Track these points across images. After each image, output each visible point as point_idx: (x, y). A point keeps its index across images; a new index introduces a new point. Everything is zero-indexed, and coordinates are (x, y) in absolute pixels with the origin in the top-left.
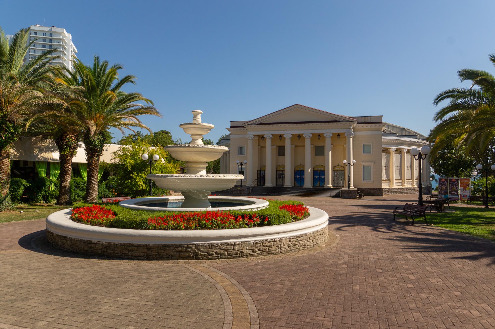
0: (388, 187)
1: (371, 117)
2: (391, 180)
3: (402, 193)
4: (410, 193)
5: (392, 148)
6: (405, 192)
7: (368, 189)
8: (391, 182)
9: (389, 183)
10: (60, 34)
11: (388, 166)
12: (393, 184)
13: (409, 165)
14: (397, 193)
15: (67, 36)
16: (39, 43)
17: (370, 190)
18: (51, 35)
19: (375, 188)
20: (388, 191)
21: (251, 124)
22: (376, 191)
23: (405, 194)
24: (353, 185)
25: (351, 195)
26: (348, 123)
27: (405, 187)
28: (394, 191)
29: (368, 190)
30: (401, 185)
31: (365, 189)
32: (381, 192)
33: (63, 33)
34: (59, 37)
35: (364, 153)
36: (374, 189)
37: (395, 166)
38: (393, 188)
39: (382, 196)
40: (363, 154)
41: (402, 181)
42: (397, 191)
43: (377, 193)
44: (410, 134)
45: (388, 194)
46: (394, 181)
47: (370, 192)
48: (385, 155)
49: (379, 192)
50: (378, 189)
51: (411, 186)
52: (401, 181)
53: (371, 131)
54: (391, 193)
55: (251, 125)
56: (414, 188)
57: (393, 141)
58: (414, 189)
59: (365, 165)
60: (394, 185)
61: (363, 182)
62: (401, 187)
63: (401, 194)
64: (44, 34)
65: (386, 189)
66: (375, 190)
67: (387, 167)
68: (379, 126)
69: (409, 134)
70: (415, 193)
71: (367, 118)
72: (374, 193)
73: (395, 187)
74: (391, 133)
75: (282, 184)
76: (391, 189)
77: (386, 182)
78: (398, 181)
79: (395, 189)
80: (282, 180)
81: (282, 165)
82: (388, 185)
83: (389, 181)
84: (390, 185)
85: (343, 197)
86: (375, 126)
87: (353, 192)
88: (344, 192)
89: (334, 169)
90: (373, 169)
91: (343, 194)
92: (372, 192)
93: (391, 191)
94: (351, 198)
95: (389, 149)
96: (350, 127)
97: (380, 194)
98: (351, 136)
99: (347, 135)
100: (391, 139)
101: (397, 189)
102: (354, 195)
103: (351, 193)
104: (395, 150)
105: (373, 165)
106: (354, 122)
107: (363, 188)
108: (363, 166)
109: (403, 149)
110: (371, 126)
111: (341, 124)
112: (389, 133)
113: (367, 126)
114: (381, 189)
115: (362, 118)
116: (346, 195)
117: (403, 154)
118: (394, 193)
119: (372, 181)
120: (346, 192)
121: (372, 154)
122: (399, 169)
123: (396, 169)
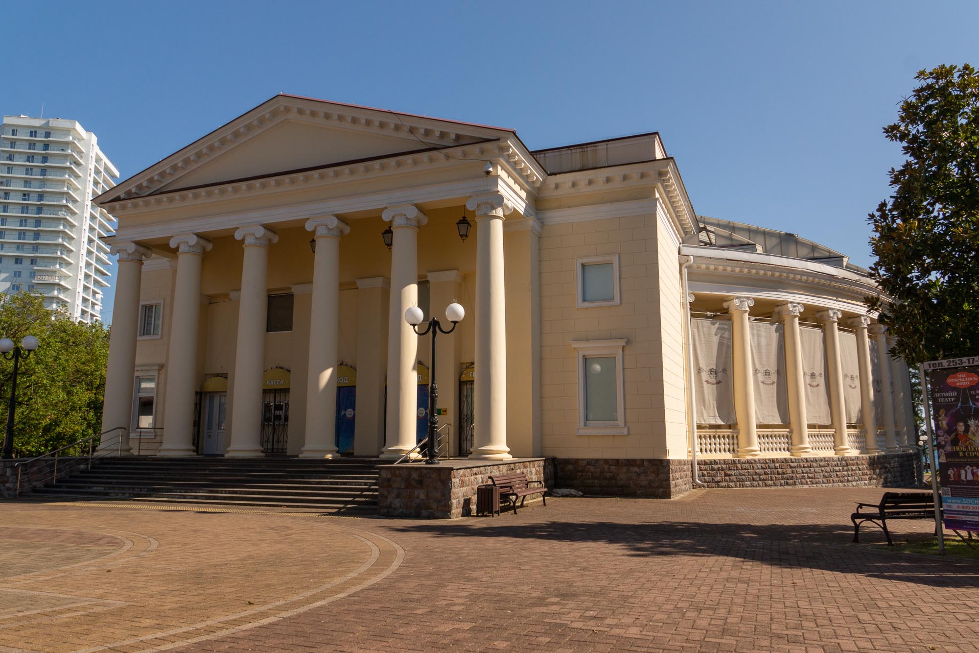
0: (729, 456)
1: (611, 145)
2: (741, 426)
3: (789, 481)
4: (829, 482)
5: (738, 298)
6: (803, 477)
7: (606, 461)
8: (742, 436)
9: (734, 438)
10: (68, 131)
11: (724, 371)
12: (749, 442)
13: (819, 368)
14: (770, 482)
15: (85, 138)
16: (21, 153)
17: (613, 468)
18: (48, 135)
19: (635, 460)
20: (726, 475)
21: (122, 196)
22: (638, 475)
23: (806, 487)
24: (508, 445)
26: (476, 148)
27: (804, 456)
28: (756, 474)
29: (606, 467)
30: (788, 450)
31: (590, 462)
32: (662, 476)
33: (75, 129)
34: (66, 140)
35: (584, 300)
36: (630, 463)
37: (756, 372)
38: (748, 462)
39: (666, 494)
40: (581, 305)
41: (791, 432)
42: (765, 474)
43: (645, 483)
44: (816, 255)
45: (729, 486)
46: (754, 431)
47: (614, 478)
48: (713, 324)
49: (652, 477)
50: (650, 461)
51: (830, 454)
52: (785, 431)
53: (611, 202)
54: (741, 482)
55: (124, 199)
56: (843, 459)
57: (737, 270)
58: (846, 463)
59: (589, 353)
60: (756, 447)
61: (583, 432)
62: (786, 455)
63: (787, 484)
64: (33, 133)
65: (715, 462)
66: (636, 469)
67: (720, 375)
68: (643, 176)
69: (811, 255)
70: (848, 481)
71: (594, 148)
72: (631, 482)
73: (756, 458)
74: (734, 243)
75: (273, 445)
76: (739, 466)
77: (717, 436)
78: (772, 430)
79: (758, 465)
80: (274, 430)
81: (277, 368)
82: (727, 449)
83: (731, 432)
84: (736, 447)
85: (385, 511)
86: (625, 178)
87: (433, 476)
88: (389, 480)
89: (463, 376)
90: (623, 369)
91: (386, 493)
92: (623, 476)
93: (740, 475)
94: (424, 513)
95: (726, 301)
96: (485, 169)
97: (658, 487)
98: (493, 208)
99: (478, 206)
100: (727, 260)
101: (767, 463)
102: (438, 495)
103: (420, 483)
104: (752, 305)
105: (623, 351)
106: (501, 144)
107: (583, 460)
108: (584, 356)
109: (785, 303)
110: (608, 180)
111: (448, 157)
112: (728, 242)
113: (590, 182)
114: (665, 464)
115: (574, 151)
116: (398, 496)
117: (785, 323)
118: (755, 483)
119: (623, 425)
120: (399, 479)
121: (619, 303)
122: (773, 383)
123: (763, 382)
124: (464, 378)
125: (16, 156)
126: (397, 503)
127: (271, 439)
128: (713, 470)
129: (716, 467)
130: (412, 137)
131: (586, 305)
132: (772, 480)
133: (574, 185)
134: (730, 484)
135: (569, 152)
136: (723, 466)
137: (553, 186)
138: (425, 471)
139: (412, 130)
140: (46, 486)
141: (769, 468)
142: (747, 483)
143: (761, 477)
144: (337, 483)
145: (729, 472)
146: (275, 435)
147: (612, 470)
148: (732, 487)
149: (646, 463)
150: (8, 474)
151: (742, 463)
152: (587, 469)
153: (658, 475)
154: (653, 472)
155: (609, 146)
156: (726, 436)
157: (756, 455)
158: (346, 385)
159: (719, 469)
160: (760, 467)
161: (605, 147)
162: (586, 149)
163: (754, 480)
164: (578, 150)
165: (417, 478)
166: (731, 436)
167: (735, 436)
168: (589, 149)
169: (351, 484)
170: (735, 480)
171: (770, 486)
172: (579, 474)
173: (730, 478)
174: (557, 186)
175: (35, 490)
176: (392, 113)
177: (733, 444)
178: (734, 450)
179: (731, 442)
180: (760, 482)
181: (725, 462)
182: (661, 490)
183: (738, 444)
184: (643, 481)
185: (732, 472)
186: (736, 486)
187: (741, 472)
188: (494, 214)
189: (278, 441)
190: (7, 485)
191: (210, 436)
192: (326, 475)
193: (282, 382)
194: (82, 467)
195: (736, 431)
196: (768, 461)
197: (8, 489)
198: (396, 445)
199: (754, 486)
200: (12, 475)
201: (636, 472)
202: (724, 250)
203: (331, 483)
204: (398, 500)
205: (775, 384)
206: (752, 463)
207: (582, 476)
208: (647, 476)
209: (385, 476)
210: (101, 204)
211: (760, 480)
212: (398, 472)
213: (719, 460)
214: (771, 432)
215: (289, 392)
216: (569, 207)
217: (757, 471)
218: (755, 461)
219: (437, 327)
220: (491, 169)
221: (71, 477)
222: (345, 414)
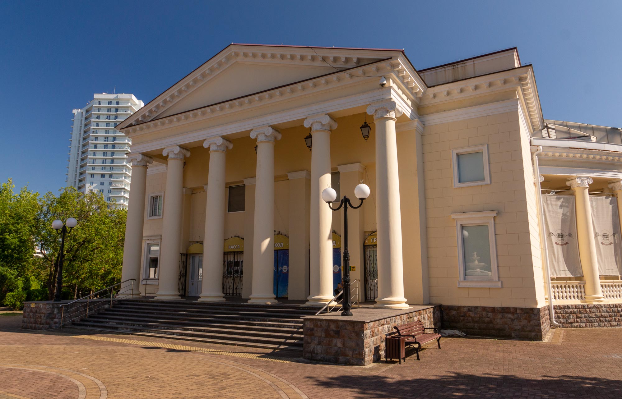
0: (578, 302)
1: (477, 61)
2: (587, 277)
5: (579, 177)
7: (484, 309)
8: (588, 286)
9: (582, 287)
10: (128, 101)
11: (570, 235)
12: (595, 291)
14: (615, 323)
15: (137, 104)
16: (103, 114)
17: (490, 314)
18: (117, 103)
19: (508, 309)
20: (577, 317)
21: (133, 123)
22: (513, 320)
24: (405, 297)
25: (340, 345)
26: (373, 67)
28: (602, 316)
29: (484, 313)
31: (470, 309)
32: (532, 323)
33: (132, 99)
34: (127, 105)
35: (460, 181)
36: (505, 310)
37: (596, 235)
38: (595, 307)
39: (538, 337)
40: (458, 185)
42: (610, 316)
43: (519, 327)
45: (580, 327)
46: (598, 282)
47: (491, 322)
48: (558, 199)
49: (524, 322)
50: (522, 309)
53: (479, 104)
54: (590, 322)
55: (135, 125)
57: (578, 156)
59: (465, 222)
60: (600, 294)
61: (462, 285)
64: (110, 103)
65: (568, 307)
66: (510, 316)
67: (566, 239)
68: (505, 82)
71: (464, 65)
72: (506, 326)
73: (602, 303)
74: (572, 136)
75: (233, 291)
76: (588, 310)
77: (567, 286)
78: (612, 281)
79: (604, 309)
80: (234, 280)
81: (235, 237)
82: (576, 296)
83: (579, 283)
84: (583, 295)
85: (309, 355)
86: (490, 85)
87: (348, 328)
88: (312, 330)
89: (367, 241)
90: (495, 235)
91: (309, 341)
92: (499, 321)
93: (589, 317)
94: (341, 359)
95: (569, 180)
96: (380, 82)
97: (530, 331)
98: (388, 112)
99: (376, 111)
100: (570, 148)
101: (611, 308)
102: (353, 344)
103: (338, 333)
104: (591, 183)
105: (494, 220)
106: (393, 61)
107: (464, 307)
108: (461, 225)
109: (617, 180)
110: (476, 88)
111: (351, 76)
112: (568, 136)
113: (462, 91)
114: (535, 312)
115: (447, 69)
116: (319, 343)
117: (618, 196)
118: (602, 324)
119: (497, 280)
120: (320, 329)
121: (489, 182)
122: (611, 243)
123: (602, 243)
124: (367, 243)
125: (101, 116)
126: (319, 349)
127: (232, 287)
128: (567, 313)
129: (569, 311)
130: (325, 64)
131: (462, 185)
132: (615, 321)
133: (448, 93)
134: (582, 324)
135: (444, 69)
136: (575, 310)
137: (432, 96)
138: (341, 324)
139: (324, 59)
140: (81, 320)
141: (613, 311)
142: (596, 323)
143: (607, 319)
144: (273, 326)
145: (580, 315)
146: (235, 284)
147: (489, 315)
148: (583, 327)
149: (518, 311)
150: (55, 313)
151: (591, 308)
152: (468, 315)
153: (529, 321)
154: (525, 319)
155: (475, 62)
156: (575, 286)
157: (601, 301)
158: (282, 248)
159: (571, 313)
160: (605, 311)
161: (473, 63)
162: (457, 66)
163: (600, 321)
164: (450, 68)
165: (335, 329)
166: (578, 286)
167: (582, 286)
168: (459, 66)
169: (284, 326)
170: (585, 321)
171: (614, 326)
172: (462, 318)
173: (581, 320)
174: (435, 96)
175: (74, 323)
176: (309, 48)
177: (581, 292)
178: (581, 297)
179: (579, 290)
180: (606, 323)
181: (576, 307)
182: (533, 334)
183: (584, 292)
184: (517, 325)
185: (583, 315)
186: (586, 326)
187: (590, 315)
188: (389, 116)
189: (237, 288)
190: (55, 320)
191: (193, 284)
192: (266, 318)
193: (239, 247)
194: (106, 306)
195: (582, 282)
196: (611, 306)
197: (56, 323)
198: (318, 295)
199: (601, 327)
200: (58, 313)
201: (510, 318)
202: (567, 141)
203: (270, 325)
204: (320, 346)
205: (613, 245)
206: (598, 308)
207: (464, 320)
208: (521, 321)
209: (308, 326)
210: (121, 129)
211: (606, 321)
212: (319, 323)
213: (572, 305)
214: (612, 282)
215: (243, 254)
216: (445, 111)
217: (603, 314)
218: (601, 306)
219: (348, 203)
220: (385, 82)
221: (99, 314)
222: (282, 270)
